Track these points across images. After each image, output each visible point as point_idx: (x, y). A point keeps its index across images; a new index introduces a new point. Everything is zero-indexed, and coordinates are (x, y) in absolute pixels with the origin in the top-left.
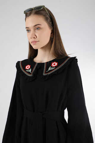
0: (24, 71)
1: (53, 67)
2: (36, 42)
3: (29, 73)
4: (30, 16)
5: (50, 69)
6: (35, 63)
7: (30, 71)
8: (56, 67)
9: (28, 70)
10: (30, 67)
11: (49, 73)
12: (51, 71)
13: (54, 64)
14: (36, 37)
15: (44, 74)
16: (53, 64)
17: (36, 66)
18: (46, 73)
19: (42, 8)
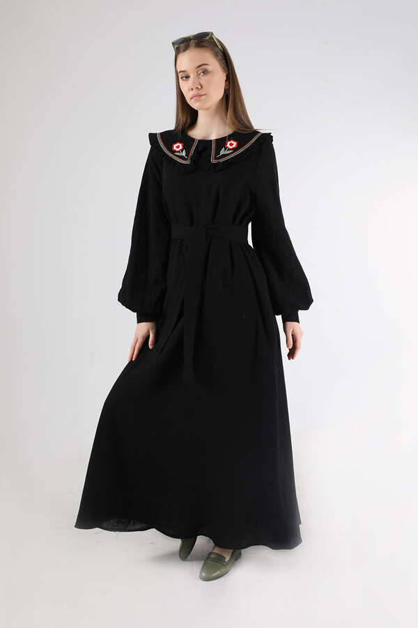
0: (170, 155)
1: (229, 149)
2: (201, 96)
3: (182, 157)
4: (187, 51)
5: (222, 152)
6: (193, 140)
7: (184, 154)
8: (235, 150)
9: (179, 152)
10: (183, 146)
11: (221, 161)
12: (224, 156)
13: (231, 145)
14: (200, 87)
15: (213, 161)
16: (229, 143)
17: (195, 144)
18: (216, 158)
19: (208, 38)
